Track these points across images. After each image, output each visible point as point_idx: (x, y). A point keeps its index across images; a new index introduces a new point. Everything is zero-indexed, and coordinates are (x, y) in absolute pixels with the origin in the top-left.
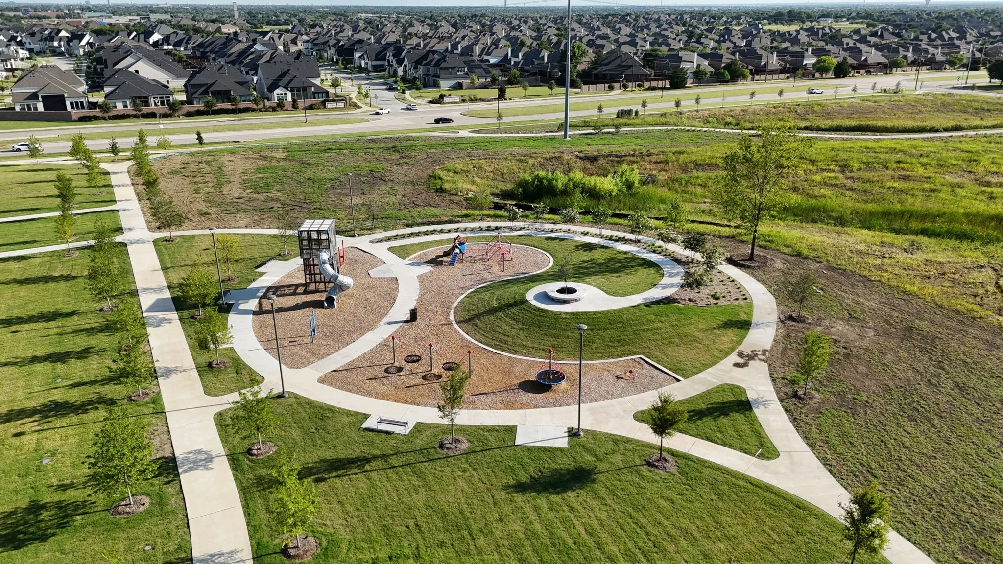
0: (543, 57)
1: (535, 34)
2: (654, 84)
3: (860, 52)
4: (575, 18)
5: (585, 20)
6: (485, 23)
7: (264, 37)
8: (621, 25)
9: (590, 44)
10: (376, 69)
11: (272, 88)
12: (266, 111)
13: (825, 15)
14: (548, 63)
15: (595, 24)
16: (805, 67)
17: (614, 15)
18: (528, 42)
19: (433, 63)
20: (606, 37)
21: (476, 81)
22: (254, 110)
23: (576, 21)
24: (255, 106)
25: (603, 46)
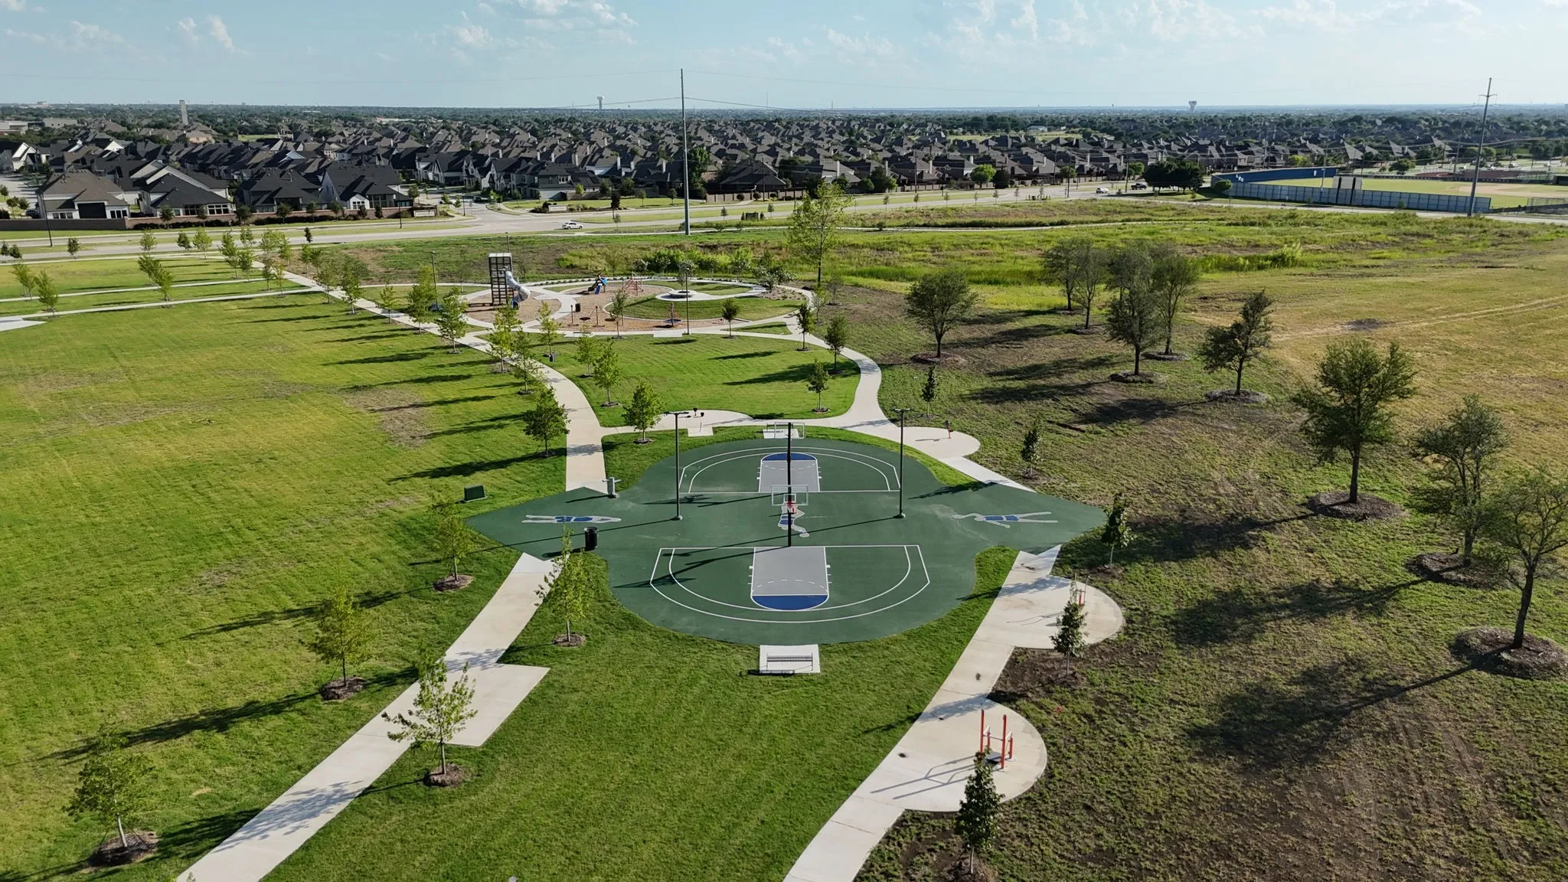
0: (661, 166)
1: (649, 144)
2: (790, 194)
3: (1031, 162)
4: (703, 125)
5: (717, 127)
6: (577, 130)
7: (271, 146)
8: (765, 133)
9: (720, 154)
10: (449, 182)
11: (346, 196)
12: (346, 219)
13: (1039, 122)
14: (666, 173)
15: (731, 132)
16: (965, 178)
17: (757, 121)
18: (642, 152)
19: (529, 171)
20: (742, 147)
21: (583, 191)
22: (331, 219)
23: (705, 128)
24: (333, 214)
25: (735, 157)
